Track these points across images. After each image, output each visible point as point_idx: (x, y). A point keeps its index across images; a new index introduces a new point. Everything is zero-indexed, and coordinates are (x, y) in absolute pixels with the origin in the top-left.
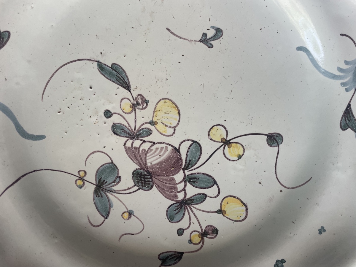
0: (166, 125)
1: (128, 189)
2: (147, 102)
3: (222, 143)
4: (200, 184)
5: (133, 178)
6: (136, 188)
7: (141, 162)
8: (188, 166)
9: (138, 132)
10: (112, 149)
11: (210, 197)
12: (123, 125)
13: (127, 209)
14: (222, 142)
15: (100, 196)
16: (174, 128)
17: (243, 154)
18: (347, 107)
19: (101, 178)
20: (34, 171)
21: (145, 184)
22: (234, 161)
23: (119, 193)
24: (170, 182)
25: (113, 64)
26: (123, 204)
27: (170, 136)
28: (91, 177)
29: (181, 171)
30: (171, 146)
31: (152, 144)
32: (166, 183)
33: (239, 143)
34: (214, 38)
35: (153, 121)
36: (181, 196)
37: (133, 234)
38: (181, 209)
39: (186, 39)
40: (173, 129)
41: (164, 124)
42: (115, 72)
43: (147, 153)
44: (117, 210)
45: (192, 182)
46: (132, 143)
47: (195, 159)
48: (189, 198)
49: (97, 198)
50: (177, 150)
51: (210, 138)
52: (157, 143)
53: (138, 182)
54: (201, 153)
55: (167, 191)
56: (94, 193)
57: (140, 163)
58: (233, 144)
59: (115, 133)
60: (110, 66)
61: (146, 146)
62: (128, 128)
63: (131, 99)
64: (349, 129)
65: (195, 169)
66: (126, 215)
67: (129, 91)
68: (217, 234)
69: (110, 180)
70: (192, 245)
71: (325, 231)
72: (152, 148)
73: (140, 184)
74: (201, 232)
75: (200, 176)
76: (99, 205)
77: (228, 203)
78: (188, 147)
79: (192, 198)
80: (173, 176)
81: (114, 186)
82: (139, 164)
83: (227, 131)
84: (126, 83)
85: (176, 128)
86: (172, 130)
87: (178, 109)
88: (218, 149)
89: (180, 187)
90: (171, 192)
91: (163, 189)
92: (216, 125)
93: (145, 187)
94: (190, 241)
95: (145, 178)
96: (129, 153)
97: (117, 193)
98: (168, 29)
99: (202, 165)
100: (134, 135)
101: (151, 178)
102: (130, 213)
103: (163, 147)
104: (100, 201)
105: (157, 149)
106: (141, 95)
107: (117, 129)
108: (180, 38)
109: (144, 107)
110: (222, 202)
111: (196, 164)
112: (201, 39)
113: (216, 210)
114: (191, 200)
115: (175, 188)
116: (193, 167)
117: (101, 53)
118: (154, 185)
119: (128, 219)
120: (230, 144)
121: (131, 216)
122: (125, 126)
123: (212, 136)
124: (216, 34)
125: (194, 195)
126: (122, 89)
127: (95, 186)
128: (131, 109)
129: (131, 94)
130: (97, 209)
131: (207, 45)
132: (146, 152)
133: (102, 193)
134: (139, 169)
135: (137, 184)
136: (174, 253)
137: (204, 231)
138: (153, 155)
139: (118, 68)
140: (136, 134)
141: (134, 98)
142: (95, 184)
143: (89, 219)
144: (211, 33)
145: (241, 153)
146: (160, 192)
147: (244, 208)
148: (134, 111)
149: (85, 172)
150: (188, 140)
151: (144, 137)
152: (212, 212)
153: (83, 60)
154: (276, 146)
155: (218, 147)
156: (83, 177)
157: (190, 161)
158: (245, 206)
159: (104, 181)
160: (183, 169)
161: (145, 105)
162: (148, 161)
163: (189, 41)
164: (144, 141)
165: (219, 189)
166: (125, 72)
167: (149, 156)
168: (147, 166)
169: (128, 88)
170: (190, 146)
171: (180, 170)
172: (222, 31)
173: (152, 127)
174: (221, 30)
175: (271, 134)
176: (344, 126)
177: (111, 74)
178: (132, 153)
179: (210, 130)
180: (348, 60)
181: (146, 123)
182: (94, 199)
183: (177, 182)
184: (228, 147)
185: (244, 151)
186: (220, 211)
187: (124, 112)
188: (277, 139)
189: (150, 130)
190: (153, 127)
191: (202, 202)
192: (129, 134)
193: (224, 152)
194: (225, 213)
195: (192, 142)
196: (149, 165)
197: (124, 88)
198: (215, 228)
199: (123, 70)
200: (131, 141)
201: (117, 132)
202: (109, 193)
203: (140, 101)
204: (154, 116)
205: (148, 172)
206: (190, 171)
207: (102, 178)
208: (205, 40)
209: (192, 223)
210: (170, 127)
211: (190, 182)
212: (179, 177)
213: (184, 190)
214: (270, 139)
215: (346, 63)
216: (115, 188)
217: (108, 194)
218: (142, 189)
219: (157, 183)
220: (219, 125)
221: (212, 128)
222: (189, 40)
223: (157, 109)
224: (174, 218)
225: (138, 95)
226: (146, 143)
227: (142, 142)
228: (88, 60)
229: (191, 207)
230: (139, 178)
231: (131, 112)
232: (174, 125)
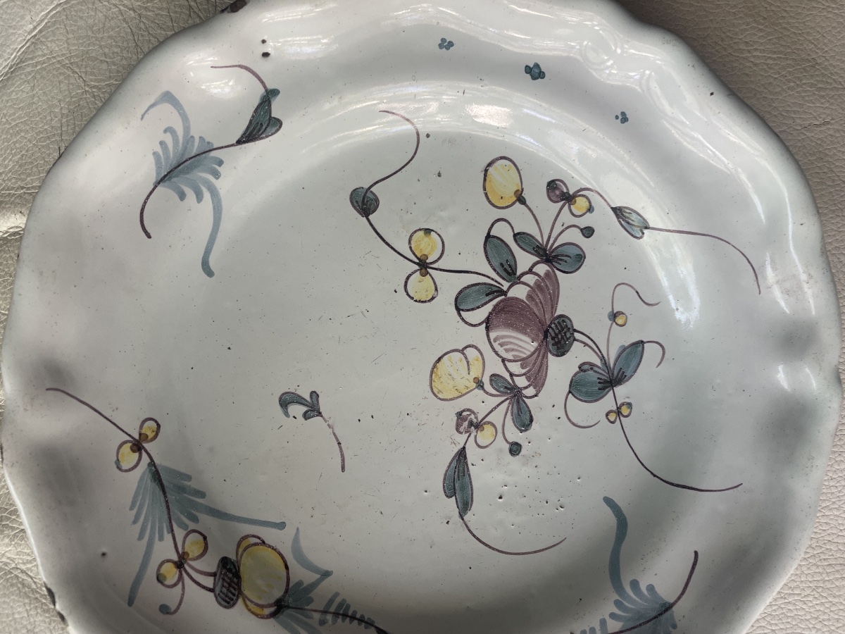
0: (468, 366)
1: (586, 345)
2: (459, 414)
3: (429, 270)
4: (506, 256)
5: (568, 351)
6: (577, 335)
7: (540, 357)
8: (496, 291)
9: (506, 393)
10: (554, 406)
11: (512, 228)
12: (513, 419)
13: (612, 324)
14: (428, 272)
15: (621, 372)
16: (462, 351)
17: (420, 230)
18: (244, 142)
19: (600, 389)
20: (655, 476)
21: (563, 329)
22: (438, 234)
23: (601, 352)
24: (535, 297)
25: (449, 497)
26: (609, 335)
27: (476, 348)
28: (608, 402)
29: (510, 294)
30: (488, 336)
31: (506, 362)
32: (541, 303)
33: (411, 248)
34: (299, 400)
35: (477, 387)
36: (542, 269)
37: (637, 292)
38: (558, 256)
39: (334, 434)
40: (465, 351)
41: (469, 369)
42: (457, 485)
43: (523, 359)
44: (622, 338)
45: (512, 269)
46: (526, 388)
47: (479, 290)
48: (536, 256)
49: (628, 374)
50: (488, 323)
51: (436, 293)
52: (500, 357)
53: (568, 339)
54: (465, 288)
55: (550, 293)
56: (624, 383)
57: (543, 357)
58: (419, 256)
59: (531, 420)
60: (454, 497)
61: (515, 368)
62: (512, 410)
63: (473, 436)
64: (273, 115)
65: (493, 279)
66: (620, 320)
67: (464, 448)
68: (553, 181)
69: (592, 376)
70: (593, 204)
71: (443, 40)
72: (512, 358)
73: (568, 335)
74: (567, 204)
75: (496, 264)
76: (633, 364)
77: (502, 198)
78: (471, 312)
79: (533, 252)
80: (525, 300)
81: (597, 366)
82: (545, 356)
83: (408, 278)
84: (459, 461)
85: (461, 349)
86: (468, 351)
87: (434, 366)
88: (441, 270)
89: (530, 279)
90: (547, 285)
91: (551, 300)
92: (412, 298)
93: (567, 326)
94: (590, 209)
95: (557, 335)
96: (541, 382)
97: (602, 355)
98: (343, 469)
99: (480, 274)
100: (515, 394)
101: (550, 326)
102: (614, 316)
103: (499, 344)
104: (629, 367)
105: (507, 351)
106: (457, 430)
107: (524, 421)
108: (339, 443)
109: (468, 413)
110: (507, 207)
111: (485, 284)
112: (317, 416)
113: (523, 206)
114: (536, 251)
115: (537, 285)
116: (492, 285)
117: (448, 523)
118: (555, 315)
119: (623, 313)
120: (422, 258)
121: (617, 312)
122: (512, 415)
123: (432, 292)
124: (291, 403)
125: (527, 251)
126: (470, 459)
127: (614, 388)
128: (485, 426)
129: (466, 442)
130: (640, 362)
131: (318, 401)
132: (524, 362)
133: (616, 373)
134: (551, 353)
135: (572, 339)
136: (621, 220)
137: (563, 202)
138: (519, 349)
139: (448, 487)
140: (510, 393)
141: (468, 434)
142: (612, 391)
143: (660, 363)
144: (297, 410)
145: (421, 233)
146: (558, 301)
147: (491, 170)
148: (485, 421)
149: (607, 415)
150: (463, 319)
151: (506, 380)
152: (530, 209)
153: (474, 536)
154: (371, 192)
155: (439, 272)
156: (615, 412)
157: (487, 295)
158: (486, 171)
159: (599, 383)
160: (506, 295)
161: (465, 414)
162: (532, 350)
163: (333, 428)
164: (512, 375)
165: (492, 225)
166: (445, 475)
167: (525, 354)
168: (540, 345)
169: (462, 454)
170: (468, 310)
171: (509, 298)
172: (280, 399)
173: (486, 380)
174: (280, 401)
175: (361, 214)
176: (274, 125)
177: (463, 488)
178: (538, 378)
179: (425, 302)
180: (176, 197)
181: (487, 393)
182: (631, 376)
183: (528, 289)
184: (427, 258)
185: (415, 232)
186: (521, 199)
187: (496, 432)
188: (361, 199)
189: (491, 380)
190: (483, 380)
191: (528, 234)
192: (518, 402)
193: (439, 258)
194: (517, 191)
195: (462, 312)
196: (535, 344)
197: (465, 458)
198: (548, 190)
199: (445, 479)
200: (524, 392)
201: (528, 418)
202: (610, 365)
203: (466, 424)
204: (469, 390)
205: (546, 337)
206: (499, 283)
207: (597, 388)
208: (313, 409)
209: (565, 226)
210: (466, 358)
211: (514, 273)
212: (519, 292)
213: (530, 271)
214: (369, 209)
215: (182, 196)
216: (597, 362)
217: (612, 365)
218: (573, 327)
219: (550, 314)
220: (408, 294)
221: (420, 301)
222: (331, 430)
223: (457, 394)
224: (577, 255)
225: (461, 433)
226: (512, 370)
227: (514, 378)
228: (469, 530)
229: (545, 243)
230: (562, 342)
231: (489, 423)
232: (459, 355)
